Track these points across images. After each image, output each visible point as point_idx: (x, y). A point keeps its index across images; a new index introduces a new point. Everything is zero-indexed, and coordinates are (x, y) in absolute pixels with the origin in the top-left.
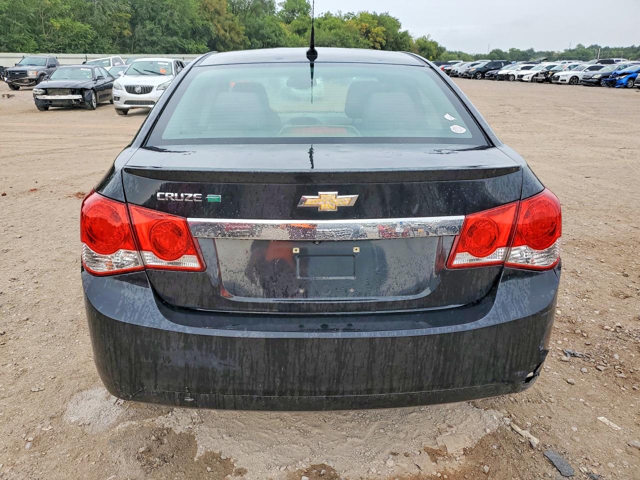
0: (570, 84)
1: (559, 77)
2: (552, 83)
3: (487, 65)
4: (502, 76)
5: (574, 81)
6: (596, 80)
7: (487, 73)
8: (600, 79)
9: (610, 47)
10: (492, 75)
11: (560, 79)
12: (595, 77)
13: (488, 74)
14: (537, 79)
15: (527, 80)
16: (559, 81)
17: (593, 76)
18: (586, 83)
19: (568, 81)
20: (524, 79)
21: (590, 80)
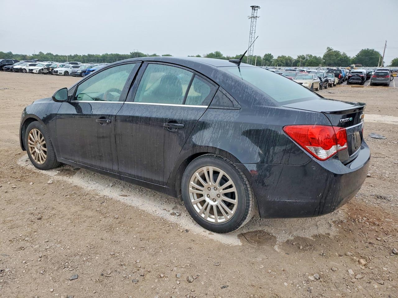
0: (64, 75)
1: (57, 71)
2: (53, 75)
3: (2, 61)
4: (17, 69)
5: (66, 73)
6: (79, 74)
7: (5, 66)
8: (81, 73)
9: (59, 55)
10: (9, 69)
11: (58, 72)
12: (78, 72)
13: (6, 68)
14: (43, 72)
15: (36, 72)
16: (58, 74)
17: (77, 71)
18: (74, 75)
19: (63, 74)
20: (34, 71)
21: (76, 73)
